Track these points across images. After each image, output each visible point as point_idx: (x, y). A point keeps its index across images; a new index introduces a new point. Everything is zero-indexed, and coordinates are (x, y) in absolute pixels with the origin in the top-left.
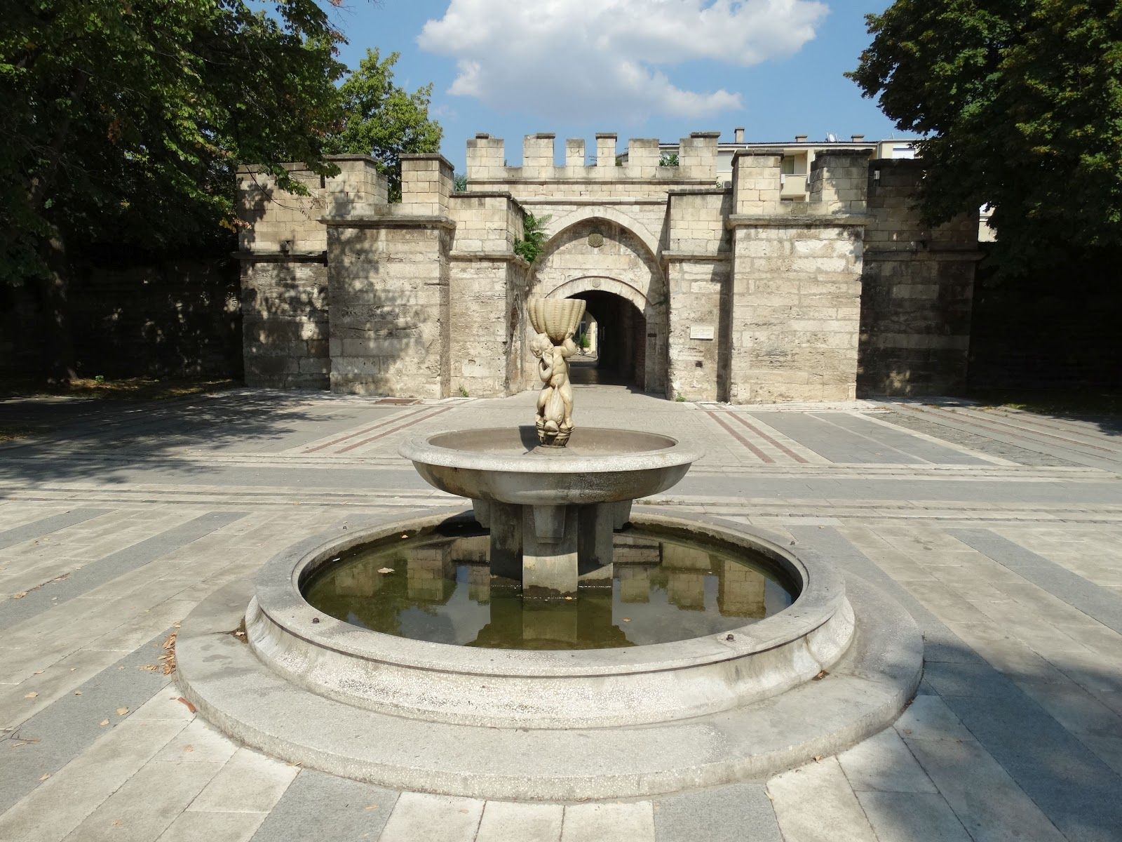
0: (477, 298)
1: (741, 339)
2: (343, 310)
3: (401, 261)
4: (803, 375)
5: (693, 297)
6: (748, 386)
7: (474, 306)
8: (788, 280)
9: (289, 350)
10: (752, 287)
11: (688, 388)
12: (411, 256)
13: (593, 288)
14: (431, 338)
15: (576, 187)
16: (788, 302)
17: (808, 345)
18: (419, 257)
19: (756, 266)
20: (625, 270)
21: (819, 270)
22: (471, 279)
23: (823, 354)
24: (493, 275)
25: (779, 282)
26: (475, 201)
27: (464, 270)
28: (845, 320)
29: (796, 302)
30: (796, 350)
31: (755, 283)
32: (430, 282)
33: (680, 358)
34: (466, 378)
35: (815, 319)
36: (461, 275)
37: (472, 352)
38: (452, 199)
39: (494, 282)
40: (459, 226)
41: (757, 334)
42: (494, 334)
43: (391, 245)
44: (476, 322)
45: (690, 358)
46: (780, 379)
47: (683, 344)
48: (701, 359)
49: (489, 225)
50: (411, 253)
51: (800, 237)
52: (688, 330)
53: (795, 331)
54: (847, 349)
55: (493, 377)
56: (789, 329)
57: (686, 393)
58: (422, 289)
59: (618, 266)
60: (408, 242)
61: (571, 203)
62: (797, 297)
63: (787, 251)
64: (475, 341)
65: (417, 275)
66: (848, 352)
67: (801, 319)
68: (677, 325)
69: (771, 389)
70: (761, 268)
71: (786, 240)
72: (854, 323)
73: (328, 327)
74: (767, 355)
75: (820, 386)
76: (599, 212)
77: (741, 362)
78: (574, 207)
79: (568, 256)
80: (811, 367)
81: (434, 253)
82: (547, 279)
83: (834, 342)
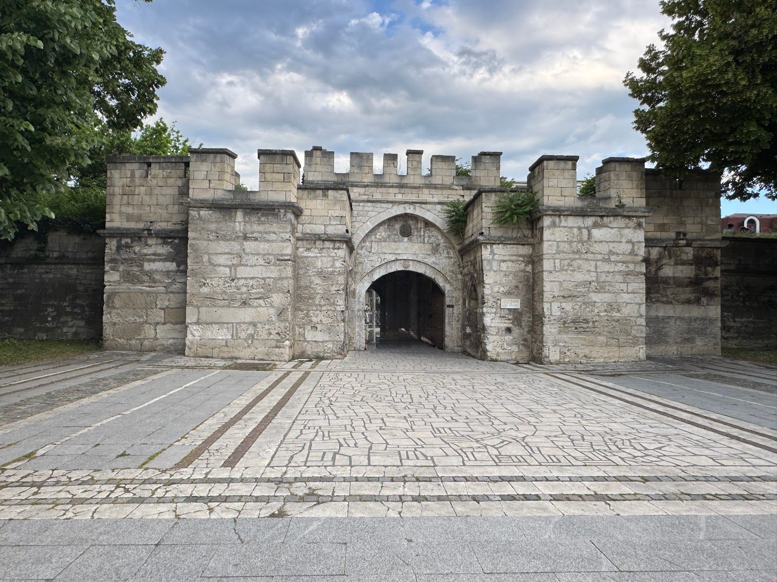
0: (321, 274)
1: (552, 309)
2: (200, 282)
3: (256, 239)
4: (602, 339)
5: (502, 274)
6: (557, 349)
7: (317, 280)
8: (587, 260)
9: (147, 317)
10: (558, 265)
11: (499, 350)
12: (265, 235)
13: (403, 269)
14: (282, 307)
15: (391, 190)
16: (588, 278)
17: (605, 313)
18: (273, 237)
19: (561, 248)
20: (429, 255)
21: (611, 253)
22: (314, 257)
23: (618, 321)
24: (333, 254)
25: (581, 262)
26: (319, 192)
27: (308, 249)
28: (634, 293)
29: (594, 279)
30: (597, 318)
31: (560, 262)
32: (281, 258)
33: (493, 325)
34: (308, 342)
35: (610, 292)
36: (305, 254)
37: (314, 319)
38: (300, 191)
39: (334, 260)
40: (306, 212)
41: (564, 304)
42: (334, 304)
43: (248, 226)
44: (317, 294)
45: (502, 325)
46: (584, 342)
47: (495, 313)
48: (511, 325)
49: (331, 212)
50: (266, 233)
51: (596, 225)
52: (499, 302)
53: (595, 302)
54: (637, 317)
55: (333, 341)
56: (589, 300)
57: (498, 354)
58: (275, 265)
59: (423, 252)
60: (263, 223)
61: (388, 202)
62: (595, 274)
63: (585, 237)
64: (317, 310)
65: (270, 252)
66: (638, 319)
67: (599, 292)
68: (490, 297)
69: (577, 351)
70: (565, 250)
71: (584, 228)
72: (641, 295)
73: (186, 296)
74: (572, 322)
75: (617, 349)
76: (410, 210)
77: (551, 328)
78: (390, 205)
79: (383, 244)
80: (609, 332)
81: (287, 233)
82: (366, 261)
83: (626, 311)
